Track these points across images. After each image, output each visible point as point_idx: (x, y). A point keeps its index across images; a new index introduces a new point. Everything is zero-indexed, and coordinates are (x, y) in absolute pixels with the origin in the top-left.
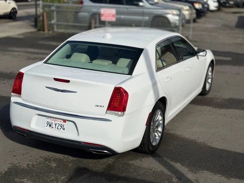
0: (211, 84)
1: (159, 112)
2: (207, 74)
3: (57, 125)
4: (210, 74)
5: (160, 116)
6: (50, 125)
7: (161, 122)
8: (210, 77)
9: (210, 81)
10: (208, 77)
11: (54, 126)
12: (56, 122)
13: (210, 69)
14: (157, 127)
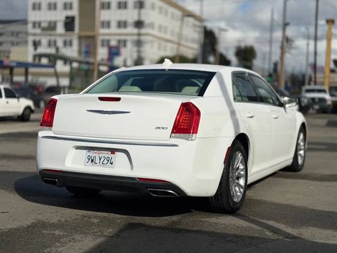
0: (304, 158)
1: (240, 156)
2: (298, 144)
3: (102, 159)
4: (302, 144)
5: (241, 165)
6: (92, 161)
7: (242, 173)
8: (302, 148)
9: (302, 152)
10: (299, 147)
11: (97, 161)
12: (101, 155)
13: (302, 136)
14: (238, 178)
